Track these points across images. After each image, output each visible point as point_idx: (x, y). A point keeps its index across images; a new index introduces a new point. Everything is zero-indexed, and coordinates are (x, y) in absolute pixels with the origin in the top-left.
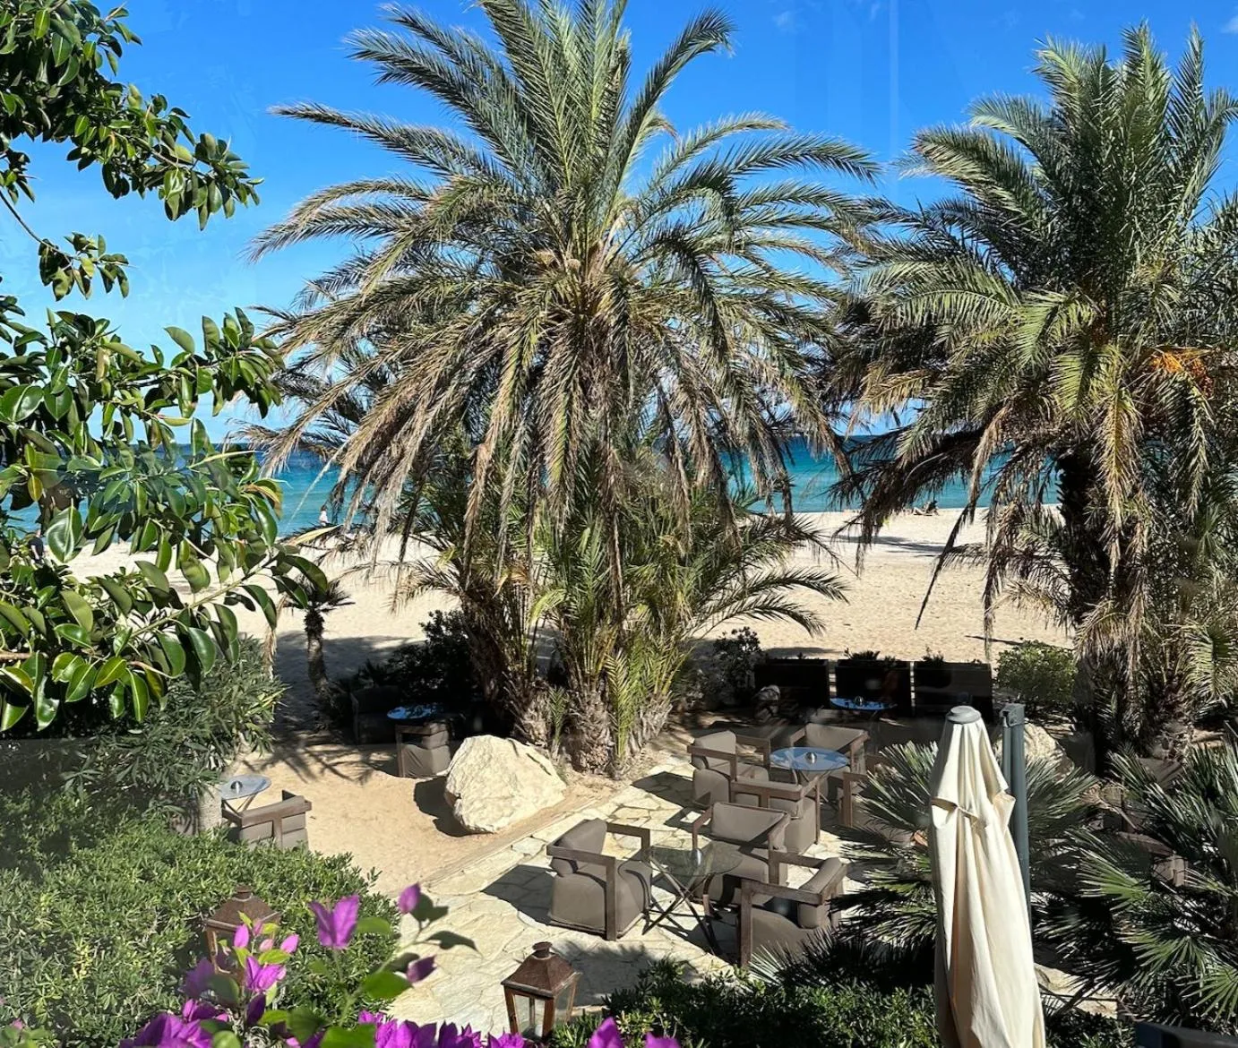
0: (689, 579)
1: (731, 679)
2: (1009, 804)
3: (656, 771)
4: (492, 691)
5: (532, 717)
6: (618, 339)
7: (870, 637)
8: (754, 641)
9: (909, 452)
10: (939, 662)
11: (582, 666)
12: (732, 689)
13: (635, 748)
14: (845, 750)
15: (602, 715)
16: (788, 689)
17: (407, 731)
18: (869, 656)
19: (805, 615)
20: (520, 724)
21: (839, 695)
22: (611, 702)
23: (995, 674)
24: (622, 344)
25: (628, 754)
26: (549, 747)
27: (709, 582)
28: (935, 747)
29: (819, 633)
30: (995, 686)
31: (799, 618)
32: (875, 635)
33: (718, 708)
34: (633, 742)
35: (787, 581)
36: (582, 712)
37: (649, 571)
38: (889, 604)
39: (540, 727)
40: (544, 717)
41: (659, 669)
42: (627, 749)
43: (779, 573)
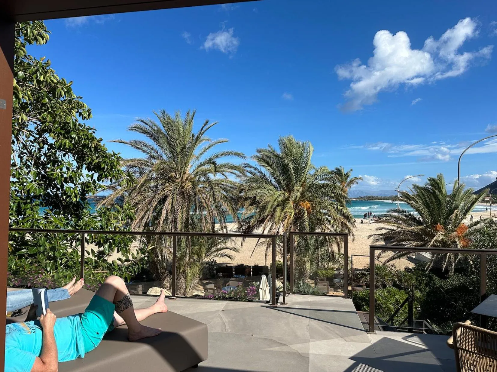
0: (204, 249)
1: (210, 272)
2: (269, 288)
3: (194, 294)
4: (155, 277)
5: (166, 282)
6: (194, 199)
7: (241, 259)
8: (215, 262)
9: (253, 223)
10: (257, 266)
11: (179, 270)
12: (210, 274)
13: (190, 289)
14: (238, 286)
15: (183, 281)
16: (224, 274)
17: (132, 287)
18: (242, 265)
19: (230, 256)
20: (163, 284)
21: (235, 274)
22: (186, 278)
23: (269, 268)
24: (195, 200)
25: (188, 290)
26: (170, 289)
27: (209, 249)
28: (258, 282)
29: (233, 260)
30: (269, 271)
31: (229, 257)
32: (242, 259)
33: (206, 279)
34: (190, 287)
35: (226, 248)
36: (179, 281)
37: (196, 248)
38: (245, 250)
39: (168, 285)
40: (169, 282)
41: (196, 270)
42: (188, 289)
43: (225, 247)
